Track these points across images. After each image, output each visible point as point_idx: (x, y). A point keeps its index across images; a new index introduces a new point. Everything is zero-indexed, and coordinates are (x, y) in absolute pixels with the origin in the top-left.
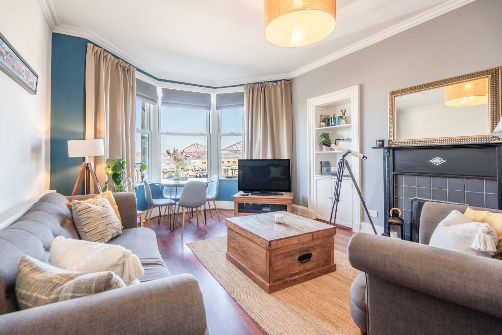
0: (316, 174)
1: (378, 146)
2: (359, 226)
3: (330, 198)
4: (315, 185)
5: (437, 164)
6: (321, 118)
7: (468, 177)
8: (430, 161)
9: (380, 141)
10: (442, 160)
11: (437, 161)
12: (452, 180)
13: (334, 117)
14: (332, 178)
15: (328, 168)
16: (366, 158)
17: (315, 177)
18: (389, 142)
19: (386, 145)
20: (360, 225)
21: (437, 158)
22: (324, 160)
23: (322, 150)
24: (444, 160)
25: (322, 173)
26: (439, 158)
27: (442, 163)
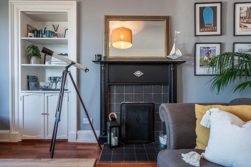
0: (21, 90)
1: (97, 60)
2: (75, 135)
3: (42, 114)
4: (21, 103)
5: (138, 76)
6: (28, 28)
7: (155, 84)
8: (134, 74)
9: (99, 55)
10: (141, 73)
11: (138, 73)
12: (146, 87)
13: (45, 31)
14: (44, 93)
15: (36, 83)
16: (88, 70)
17: (20, 93)
18: (105, 57)
19: (103, 60)
20: (77, 134)
21: (138, 71)
22: (32, 74)
23: (29, 62)
24: (142, 73)
25: (29, 89)
26: (140, 72)
27: (141, 75)
